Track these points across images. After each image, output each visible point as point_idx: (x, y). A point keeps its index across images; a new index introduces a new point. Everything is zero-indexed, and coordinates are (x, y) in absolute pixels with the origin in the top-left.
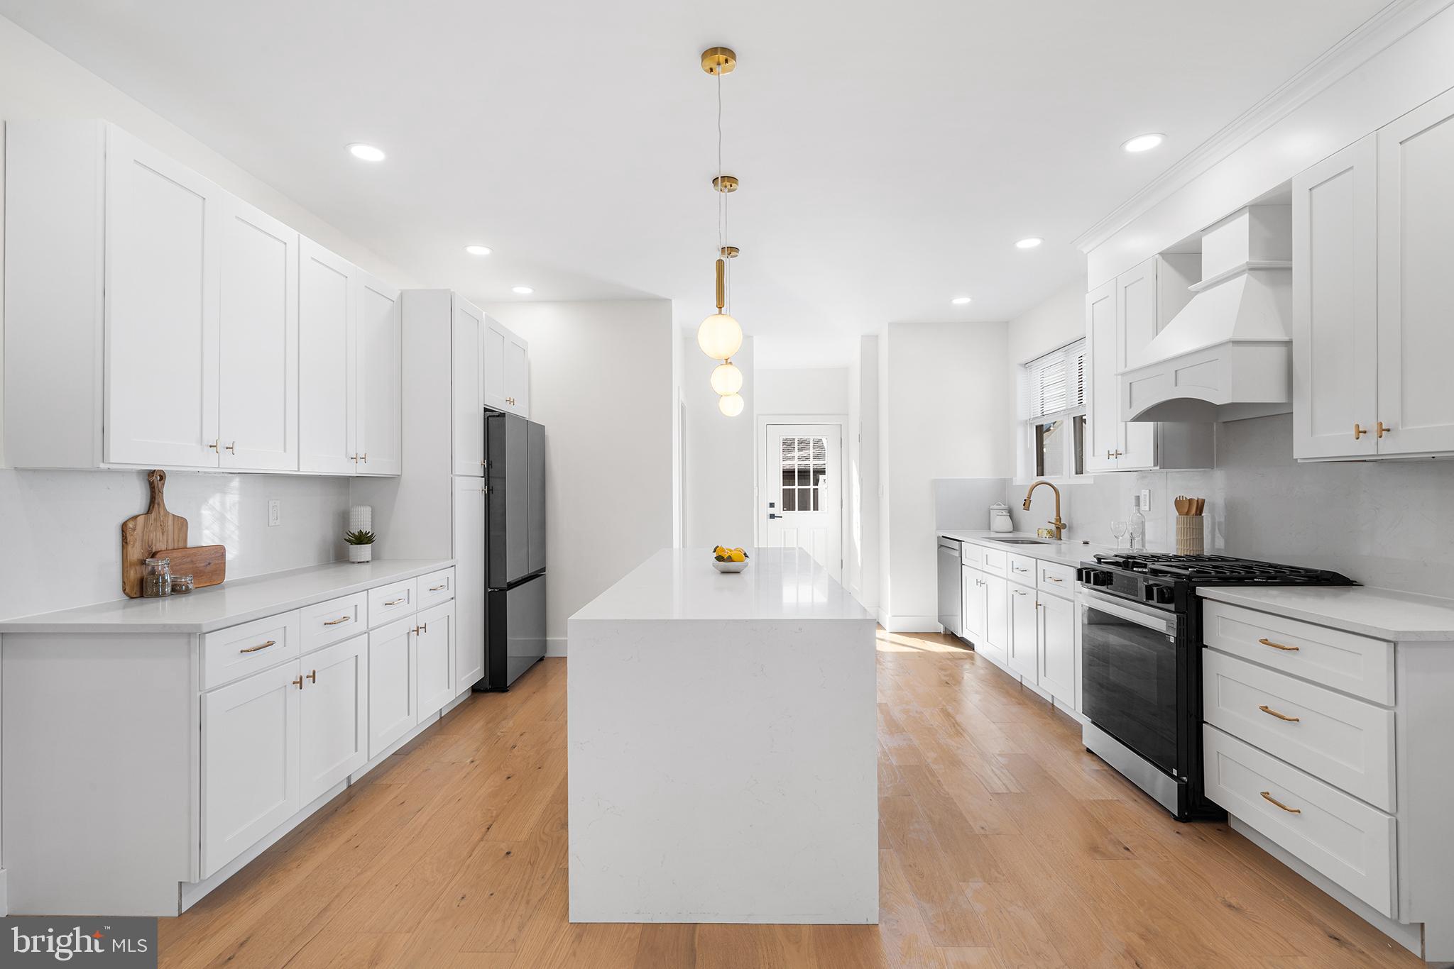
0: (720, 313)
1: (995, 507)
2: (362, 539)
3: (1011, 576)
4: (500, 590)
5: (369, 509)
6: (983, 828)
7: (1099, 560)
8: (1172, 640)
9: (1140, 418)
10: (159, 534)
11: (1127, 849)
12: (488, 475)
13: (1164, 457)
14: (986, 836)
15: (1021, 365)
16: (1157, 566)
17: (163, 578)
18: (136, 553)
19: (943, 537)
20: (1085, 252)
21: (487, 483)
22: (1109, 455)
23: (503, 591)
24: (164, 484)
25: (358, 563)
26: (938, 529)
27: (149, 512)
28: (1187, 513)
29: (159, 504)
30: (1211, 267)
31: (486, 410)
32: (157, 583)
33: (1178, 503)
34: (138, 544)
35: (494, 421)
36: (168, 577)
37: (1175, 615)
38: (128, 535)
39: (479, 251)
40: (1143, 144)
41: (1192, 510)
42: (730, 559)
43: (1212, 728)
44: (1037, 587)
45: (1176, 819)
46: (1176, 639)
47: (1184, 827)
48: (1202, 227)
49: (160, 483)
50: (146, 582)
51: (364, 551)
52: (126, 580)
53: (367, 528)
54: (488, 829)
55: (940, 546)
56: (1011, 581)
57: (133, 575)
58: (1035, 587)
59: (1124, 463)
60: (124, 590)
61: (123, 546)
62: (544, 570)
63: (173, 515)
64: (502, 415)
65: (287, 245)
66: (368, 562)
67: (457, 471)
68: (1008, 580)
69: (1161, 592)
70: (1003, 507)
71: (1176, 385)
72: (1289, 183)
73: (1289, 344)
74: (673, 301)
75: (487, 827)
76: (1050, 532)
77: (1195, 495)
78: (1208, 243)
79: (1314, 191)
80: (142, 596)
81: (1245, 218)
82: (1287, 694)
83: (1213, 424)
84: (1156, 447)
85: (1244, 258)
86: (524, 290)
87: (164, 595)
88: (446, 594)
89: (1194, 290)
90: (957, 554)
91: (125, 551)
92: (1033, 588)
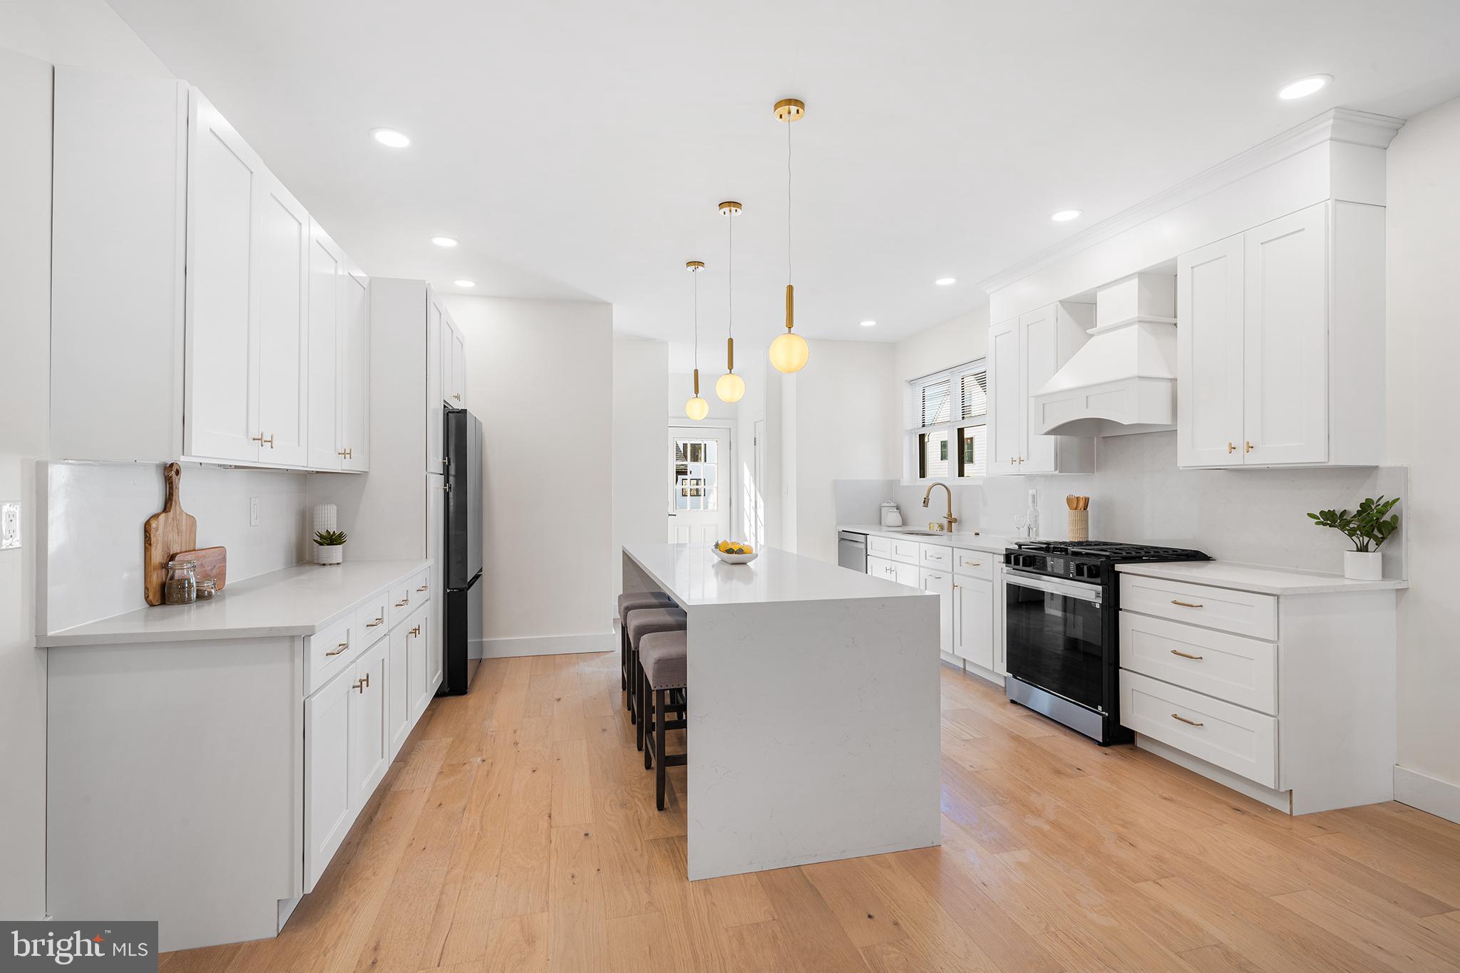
0: (790, 332)
1: (886, 504)
2: (333, 539)
3: (924, 563)
4: (460, 590)
5: (335, 507)
6: (972, 767)
7: (1020, 546)
8: (1098, 606)
9: (1049, 433)
10: (176, 534)
11: (1080, 769)
12: (447, 473)
13: (1062, 463)
14: (977, 772)
15: (906, 381)
16: (1075, 549)
17: (189, 582)
18: (158, 556)
19: (843, 531)
20: (988, 293)
21: (447, 482)
22: (1013, 461)
23: (463, 590)
24: (179, 480)
25: (330, 564)
26: (838, 524)
27: (166, 509)
28: (1076, 509)
29: (176, 502)
30: (1105, 315)
31: (445, 409)
32: (184, 588)
33: (1069, 500)
34: (160, 546)
35: (453, 419)
36: (193, 581)
37: (1101, 587)
38: (152, 535)
39: (445, 242)
40: (1065, 216)
41: (1080, 505)
43: (1128, 672)
44: (953, 571)
45: (1100, 744)
46: (1101, 605)
47: (1107, 750)
48: (1097, 286)
49: (177, 478)
50: (170, 588)
51: (336, 552)
52: (149, 586)
53: (333, 528)
54: (550, 817)
55: (841, 539)
56: (923, 567)
57: (156, 578)
58: (951, 571)
59: (1026, 468)
60: (147, 598)
61: (146, 548)
62: (482, 570)
63: (186, 514)
64: (464, 412)
65: (303, 225)
66: (338, 564)
67: (431, 468)
68: (920, 566)
69: (1089, 569)
70: (892, 504)
71: (1087, 408)
72: (1176, 259)
73: (1174, 380)
74: (614, 305)
75: (547, 815)
76: (941, 527)
77: (1082, 494)
78: (1101, 297)
79: (1195, 269)
80: (164, 603)
81: (1135, 281)
82: (1193, 640)
83: (1093, 438)
84: (1056, 455)
85: (1134, 313)
86: (466, 284)
87: (189, 601)
88: (425, 595)
89: (1092, 333)
90: (863, 546)
91: (148, 553)
92: (950, 573)
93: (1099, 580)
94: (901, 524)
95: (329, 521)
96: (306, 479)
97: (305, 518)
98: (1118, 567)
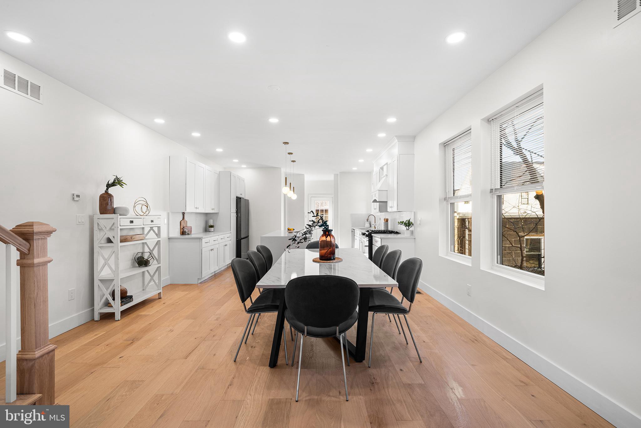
1: (366, 221)
2: (212, 226)
5: (212, 220)
10: (184, 224)
12: (237, 213)
18: (182, 227)
19: (352, 229)
21: (237, 214)
23: (241, 240)
25: (211, 232)
26: (352, 227)
27: (183, 220)
29: (184, 218)
31: (237, 197)
35: (238, 200)
36: (187, 231)
38: (181, 224)
39: (236, 161)
41: (386, 221)
42: (290, 230)
49: (184, 214)
50: (184, 232)
51: (212, 229)
53: (212, 225)
55: (352, 231)
57: (182, 230)
60: (180, 233)
61: (180, 226)
62: (248, 236)
63: (186, 220)
64: (240, 198)
65: (204, 168)
66: (213, 231)
67: (231, 212)
70: (368, 221)
73: (387, 191)
77: (387, 218)
80: (183, 235)
87: (186, 235)
88: (229, 239)
90: (354, 233)
93: (368, 238)
94: (370, 227)
95: (211, 223)
96: (206, 214)
97: (207, 222)
98: (372, 235)
